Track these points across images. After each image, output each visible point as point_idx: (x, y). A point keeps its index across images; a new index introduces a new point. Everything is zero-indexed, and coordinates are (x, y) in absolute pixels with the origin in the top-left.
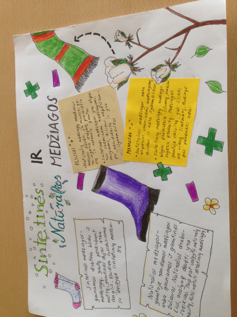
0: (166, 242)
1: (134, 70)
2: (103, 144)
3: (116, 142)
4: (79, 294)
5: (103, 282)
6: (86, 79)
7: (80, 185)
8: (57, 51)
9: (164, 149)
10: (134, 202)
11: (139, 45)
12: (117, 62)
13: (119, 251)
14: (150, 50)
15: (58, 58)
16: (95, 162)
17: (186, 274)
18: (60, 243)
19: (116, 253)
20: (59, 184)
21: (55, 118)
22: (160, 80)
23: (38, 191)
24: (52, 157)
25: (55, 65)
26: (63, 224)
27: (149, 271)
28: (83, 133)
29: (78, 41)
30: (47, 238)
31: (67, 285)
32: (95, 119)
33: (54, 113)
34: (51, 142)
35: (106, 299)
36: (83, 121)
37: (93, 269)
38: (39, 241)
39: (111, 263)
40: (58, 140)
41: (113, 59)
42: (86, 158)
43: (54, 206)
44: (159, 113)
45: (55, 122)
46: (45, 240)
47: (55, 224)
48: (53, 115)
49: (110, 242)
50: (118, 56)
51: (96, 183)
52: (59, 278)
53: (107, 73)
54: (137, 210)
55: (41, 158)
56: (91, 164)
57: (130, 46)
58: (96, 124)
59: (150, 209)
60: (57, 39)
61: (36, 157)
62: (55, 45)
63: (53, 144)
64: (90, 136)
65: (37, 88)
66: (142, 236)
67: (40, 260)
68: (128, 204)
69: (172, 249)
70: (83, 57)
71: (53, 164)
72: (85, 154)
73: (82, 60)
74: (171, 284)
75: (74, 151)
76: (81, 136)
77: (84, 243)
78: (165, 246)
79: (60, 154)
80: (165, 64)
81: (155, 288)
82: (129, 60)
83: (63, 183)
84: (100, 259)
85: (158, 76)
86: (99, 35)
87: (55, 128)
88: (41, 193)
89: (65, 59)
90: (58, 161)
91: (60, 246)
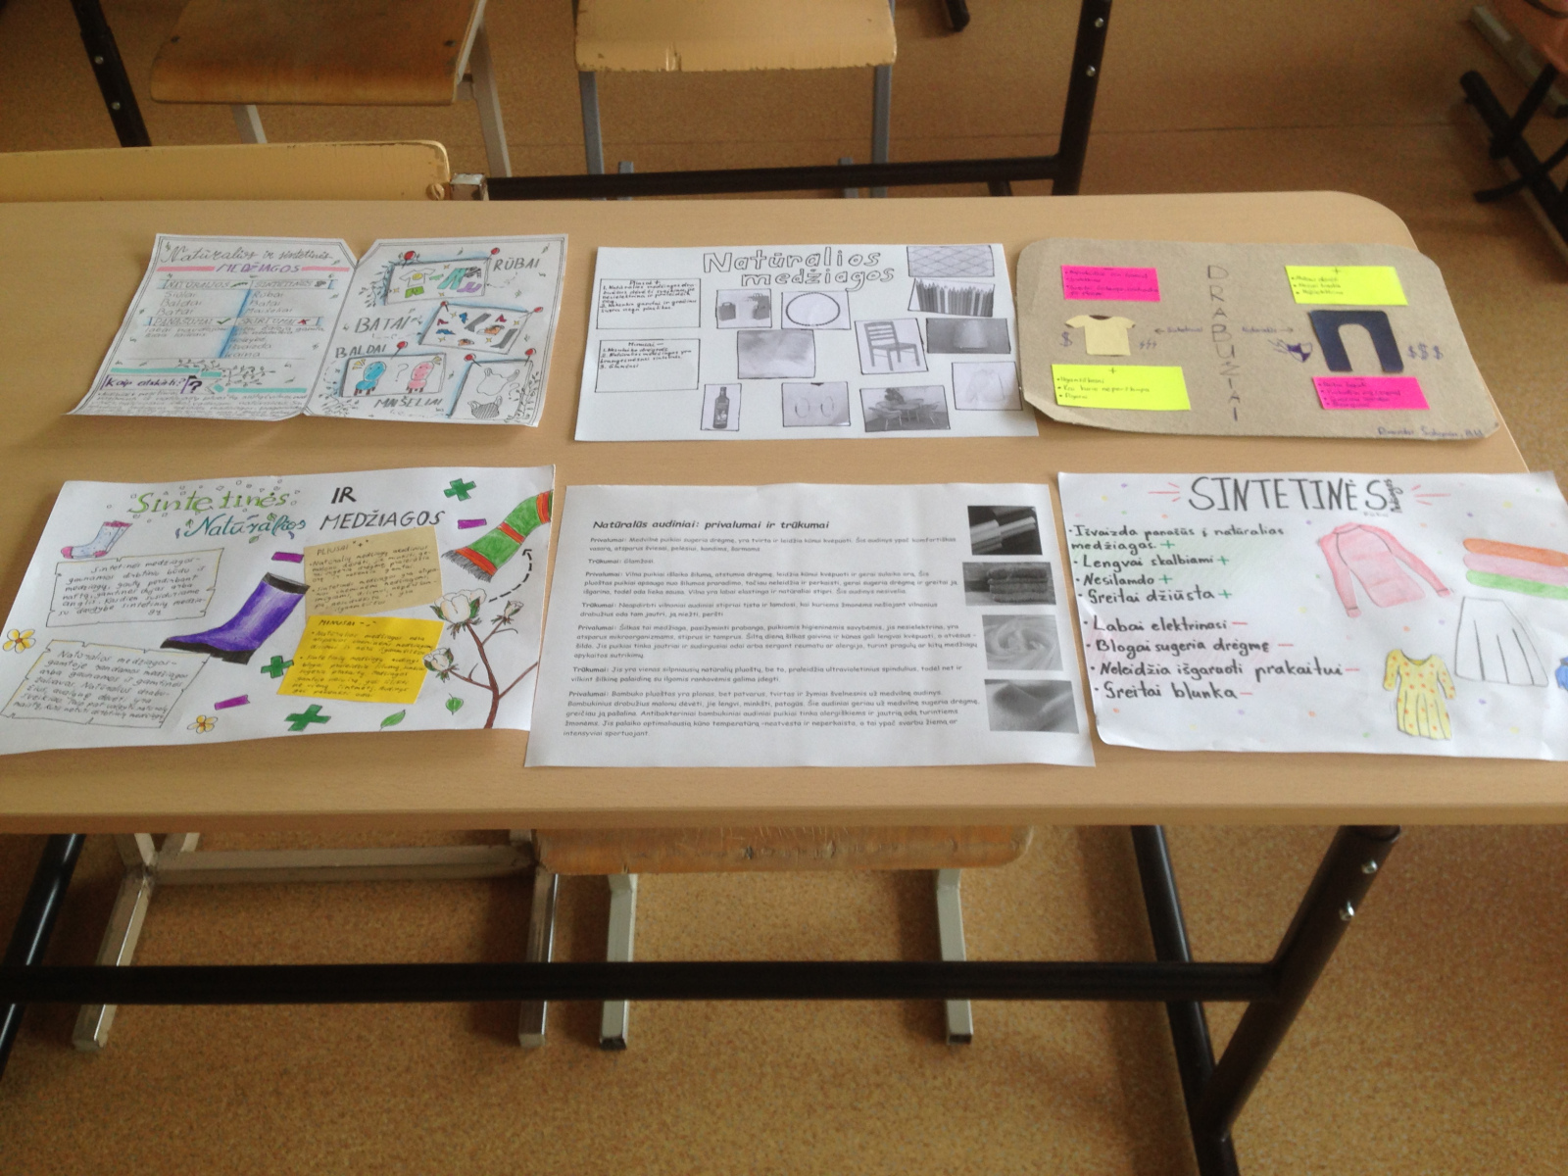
0: (155, 673)
1: (456, 627)
2: (344, 588)
3: (344, 606)
4: (87, 556)
5: (101, 591)
6: (461, 566)
7: (280, 556)
8: (517, 526)
9: (316, 668)
10: (234, 631)
11: (494, 632)
12: (475, 605)
13: (152, 612)
14: (480, 646)
15: (506, 528)
16: (317, 577)
17: (94, 699)
18: (184, 528)
19: (149, 608)
20: (290, 526)
21: (405, 521)
22: (429, 660)
23: (285, 498)
24: (339, 517)
25: (495, 522)
26: (217, 533)
27: (106, 652)
28: (371, 561)
29: (524, 554)
30: (198, 511)
31: (106, 539)
32: (391, 577)
33: (415, 521)
34: (365, 516)
35: (69, 593)
36: (392, 561)
37: (127, 576)
38: (194, 500)
39: (133, 602)
40: (368, 525)
41: (481, 600)
42: (326, 565)
43: (254, 521)
44: (377, 660)
45: (398, 522)
46: (195, 507)
47: (221, 522)
48: (411, 519)
49: (170, 601)
50: (483, 607)
51: (280, 578)
52: (123, 528)
53: (463, 592)
54: (220, 636)
55: (341, 501)
56: (316, 572)
57: (495, 621)
58: (382, 579)
59: (215, 652)
60: (535, 525)
61: (344, 494)
62: (528, 523)
63: (361, 518)
64: (364, 570)
65: (462, 497)
66: (172, 643)
67: (160, 501)
68: (232, 624)
69: (139, 683)
70: (497, 562)
71: (327, 518)
72: (334, 564)
73: (493, 560)
74: (79, 681)
75: (343, 548)
76: (366, 559)
77: (178, 564)
78: (147, 673)
79: (341, 527)
80: (453, 664)
81: (76, 660)
82: (474, 620)
83: (290, 533)
84: (144, 586)
85: (437, 657)
86: (525, 581)
87: (388, 521)
88: (281, 501)
89: (500, 536)
90: (330, 525)
91: (179, 530)
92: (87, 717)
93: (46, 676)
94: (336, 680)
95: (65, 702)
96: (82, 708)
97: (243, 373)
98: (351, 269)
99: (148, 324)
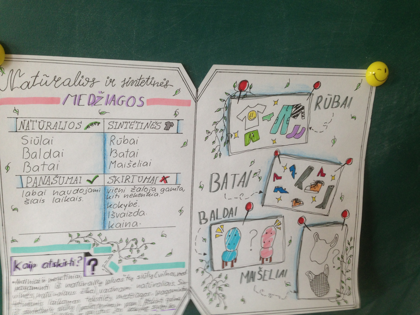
97: (129, 246)
98: (193, 103)
99: (21, 186)
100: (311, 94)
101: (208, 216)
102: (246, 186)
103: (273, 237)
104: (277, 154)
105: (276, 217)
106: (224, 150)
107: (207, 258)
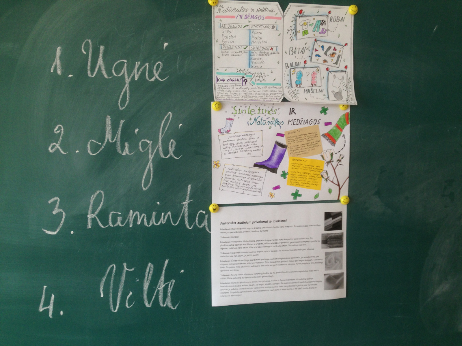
0: (254, 176)
1: (328, 163)
2: (297, 147)
3: (298, 154)
4: (225, 132)
5: (232, 145)
6: (327, 140)
7: (279, 135)
8: (340, 125)
9: (294, 176)
10: (271, 161)
11: (337, 165)
12: (332, 155)
13: (248, 154)
14: (334, 170)
15: (337, 126)
16: (289, 143)
17: (241, 185)
18: (250, 122)
19: (247, 152)
20: (280, 123)
21: (311, 123)
22: (322, 174)
23: (276, 111)
24: (292, 120)
25: (334, 124)
26: (259, 124)
27: (241, 168)
28: (303, 137)
29: (343, 137)
30: (252, 115)
31: (229, 125)
32: (309, 143)
33: (313, 123)
34: (300, 120)
35: (225, 146)
36: (308, 137)
37: (238, 140)
38: (250, 110)
39: (242, 150)
40: (300, 124)
41: (333, 154)
42: (291, 138)
43: (269, 120)
44: (309, 174)
45: (309, 123)
46: (251, 113)
47: (259, 120)
48: (312, 122)
49: (252, 149)
50: (334, 155)
51: (280, 143)
52: (232, 121)
53: (328, 150)
54: (268, 163)
55: (292, 114)
56: (288, 141)
57: (337, 161)
58: (306, 144)
59: (268, 169)
60: (345, 125)
61: (293, 111)
62: (343, 124)
63: (298, 121)
64: (301, 140)
65: (325, 114)
66: (256, 165)
67: (240, 109)
68: (270, 159)
69: (251, 179)
70: (336, 139)
71: (289, 121)
72: (293, 138)
73: (335, 138)
74: (236, 178)
75: (295, 132)
76: (301, 136)
77: (251, 136)
78: (252, 176)
79: (294, 124)
80: (328, 176)
81: (233, 171)
82: (332, 160)
83: (280, 126)
84: (243, 144)
85: (324, 173)
86: (344, 147)
87: (306, 123)
88: (275, 113)
89: (336, 129)
90: (290, 123)
91: (248, 122)
92: (241, 191)
93: (227, 177)
94: (300, 180)
95: (234, 186)
96: (240, 187)
97: (259, 75)
98: (282, 18)
99: (221, 48)
100: (327, 16)
101: (289, 65)
102: (304, 53)
103: (316, 75)
104: (316, 40)
105: (317, 67)
106: (294, 38)
107: (289, 82)
